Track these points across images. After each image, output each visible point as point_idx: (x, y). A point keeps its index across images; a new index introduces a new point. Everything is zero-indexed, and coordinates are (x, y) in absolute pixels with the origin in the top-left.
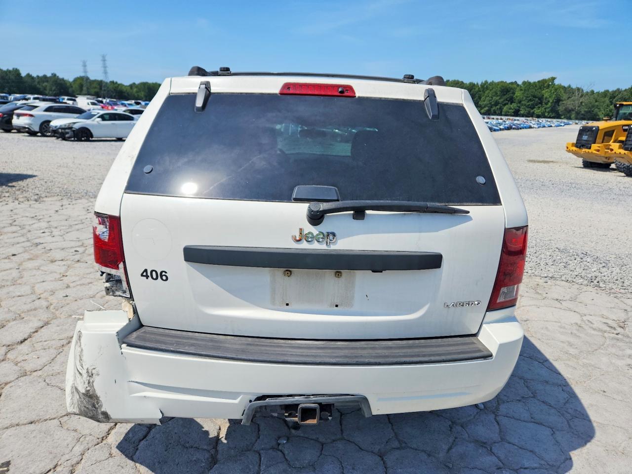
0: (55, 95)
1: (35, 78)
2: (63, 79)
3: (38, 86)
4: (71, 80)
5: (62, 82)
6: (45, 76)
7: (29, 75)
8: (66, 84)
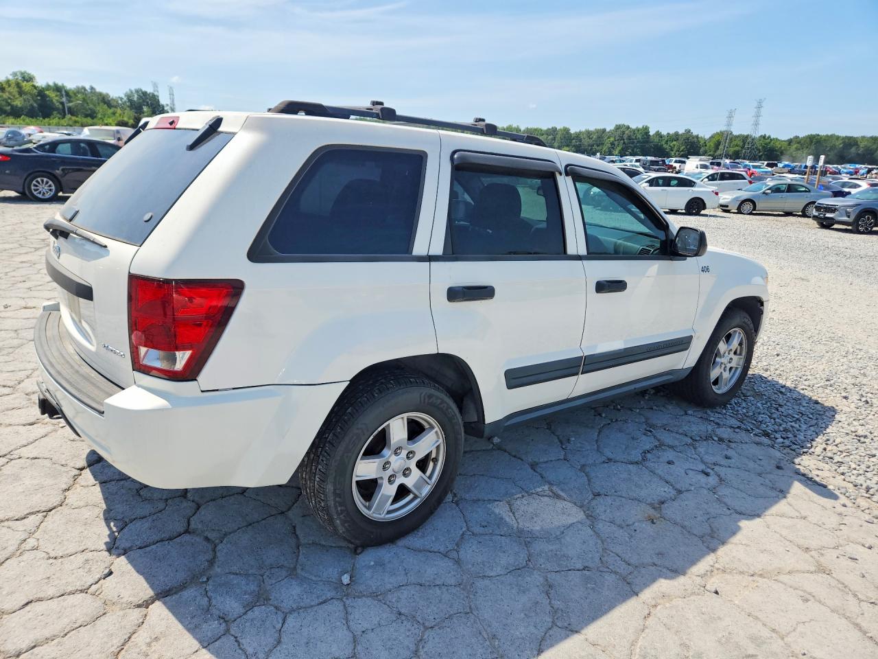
0: (682, 156)
1: (664, 136)
2: (697, 137)
3: (665, 146)
4: (707, 137)
5: (696, 139)
6: (677, 134)
7: (658, 134)
8: (699, 142)
